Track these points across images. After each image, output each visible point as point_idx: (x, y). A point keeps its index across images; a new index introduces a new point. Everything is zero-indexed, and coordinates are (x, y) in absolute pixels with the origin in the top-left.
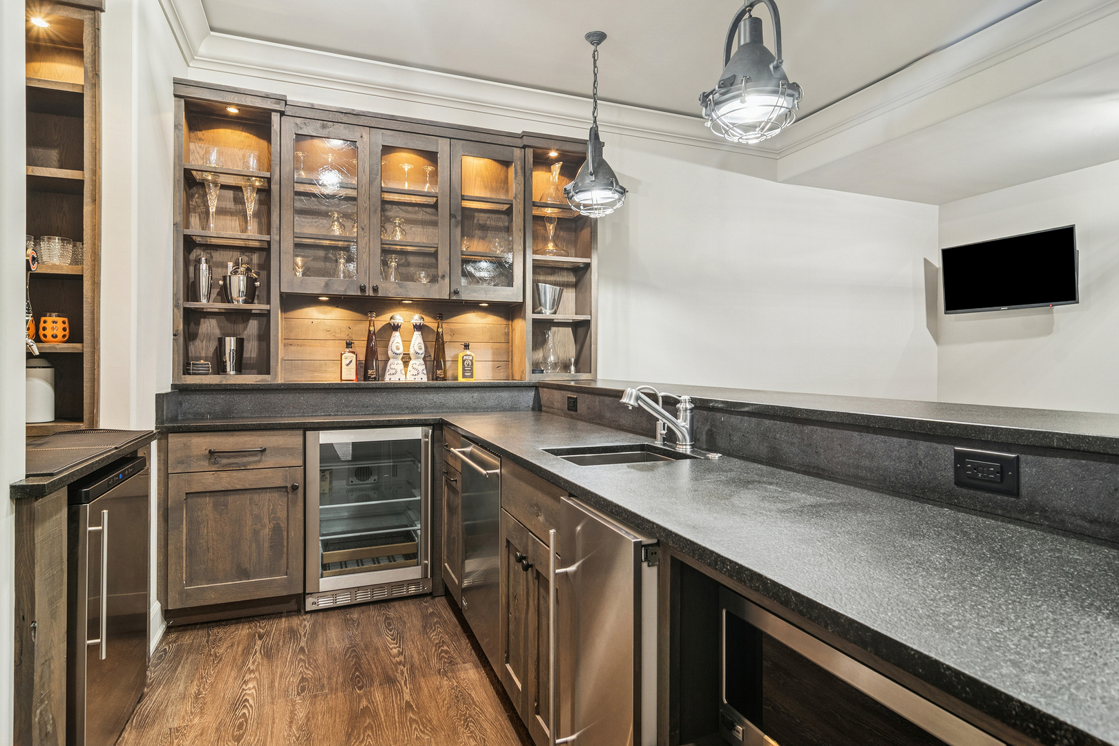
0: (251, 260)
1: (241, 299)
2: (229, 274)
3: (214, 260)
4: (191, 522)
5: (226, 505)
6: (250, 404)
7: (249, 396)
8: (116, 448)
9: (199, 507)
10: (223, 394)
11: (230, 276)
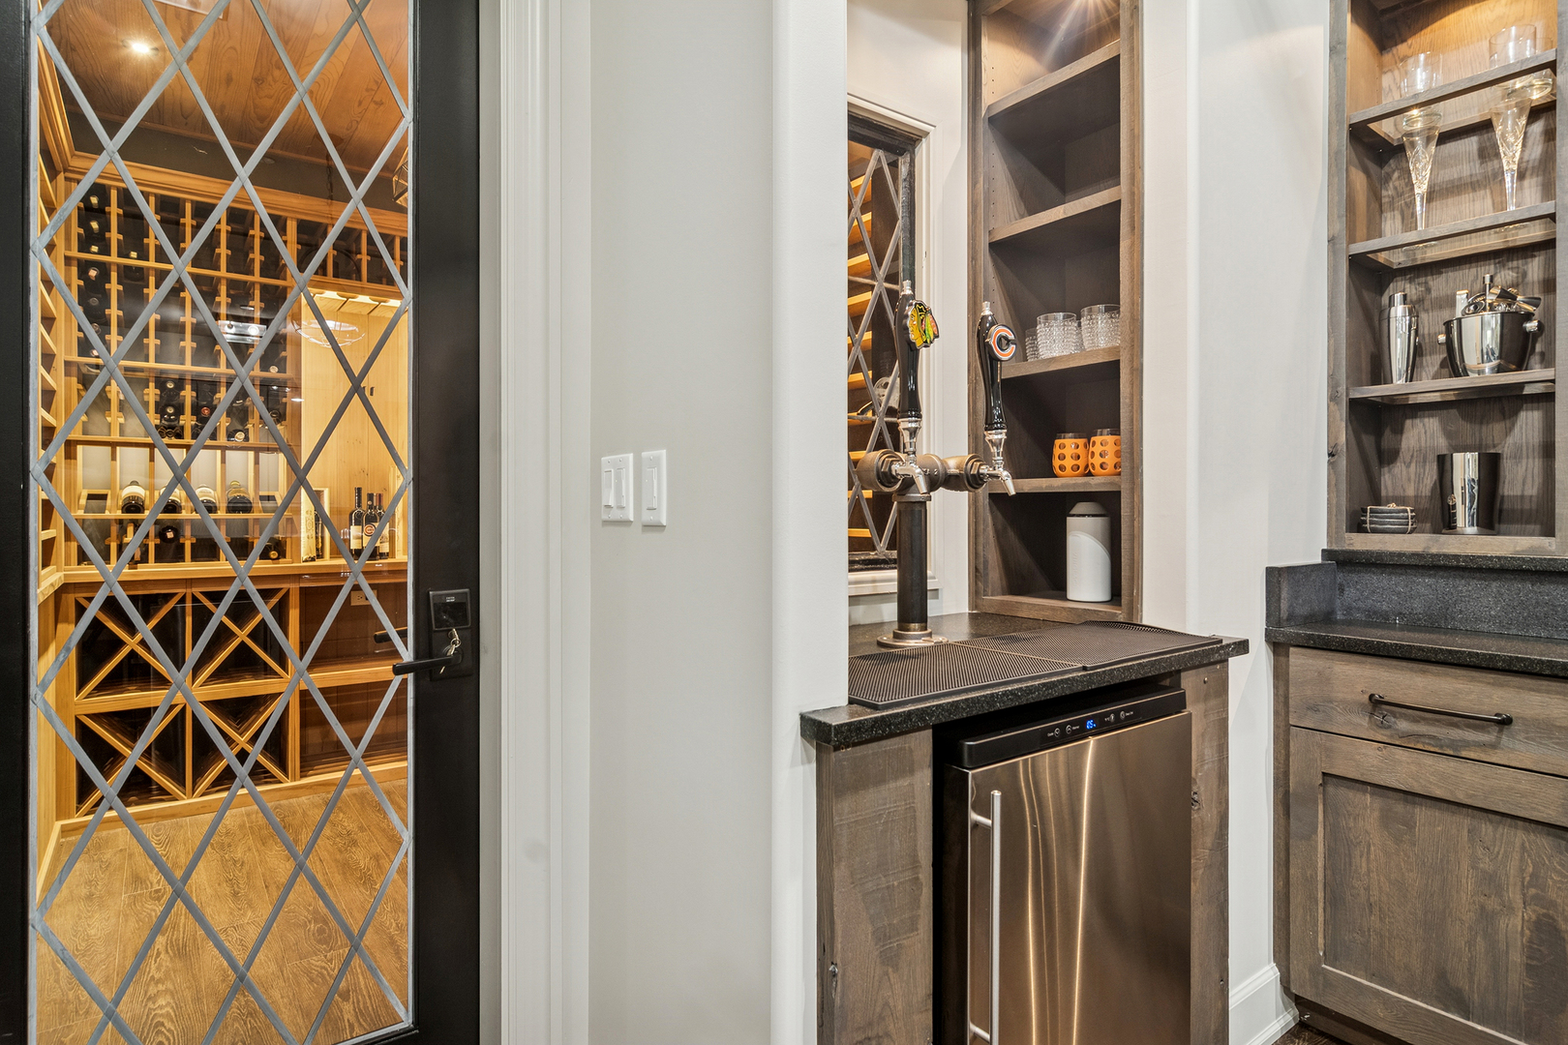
0: (1525, 274)
1: (1487, 367)
2: (1459, 315)
3: (1434, 294)
4: (1334, 834)
5: (1410, 825)
6: (1496, 604)
7: (1494, 584)
8: (1085, 668)
9: (1349, 808)
10: (1430, 576)
11: (1459, 320)
